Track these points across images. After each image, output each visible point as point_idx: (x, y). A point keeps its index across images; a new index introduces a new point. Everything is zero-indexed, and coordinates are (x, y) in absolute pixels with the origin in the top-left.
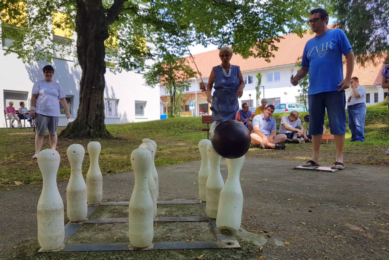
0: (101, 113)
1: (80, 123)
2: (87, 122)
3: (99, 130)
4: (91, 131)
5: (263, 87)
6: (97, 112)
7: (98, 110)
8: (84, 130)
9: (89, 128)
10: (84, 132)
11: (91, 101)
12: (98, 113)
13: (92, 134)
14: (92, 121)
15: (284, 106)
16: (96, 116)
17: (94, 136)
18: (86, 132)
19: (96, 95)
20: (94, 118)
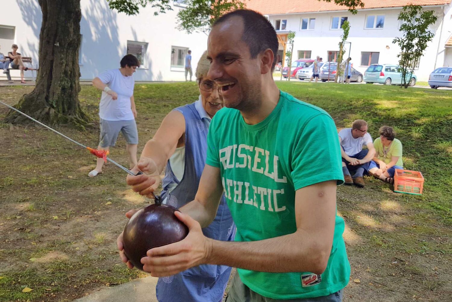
0: (71, 84)
1: (35, 99)
2: (47, 98)
3: (67, 111)
4: (51, 113)
5: (350, 44)
6: (63, 83)
7: (67, 79)
8: (40, 111)
9: (48, 107)
10: (41, 112)
11: (54, 65)
12: (66, 84)
13: (51, 118)
14: (56, 97)
15: (381, 67)
16: (64, 89)
17: (55, 121)
18: (43, 113)
19: (62, 56)
20: (59, 91)
